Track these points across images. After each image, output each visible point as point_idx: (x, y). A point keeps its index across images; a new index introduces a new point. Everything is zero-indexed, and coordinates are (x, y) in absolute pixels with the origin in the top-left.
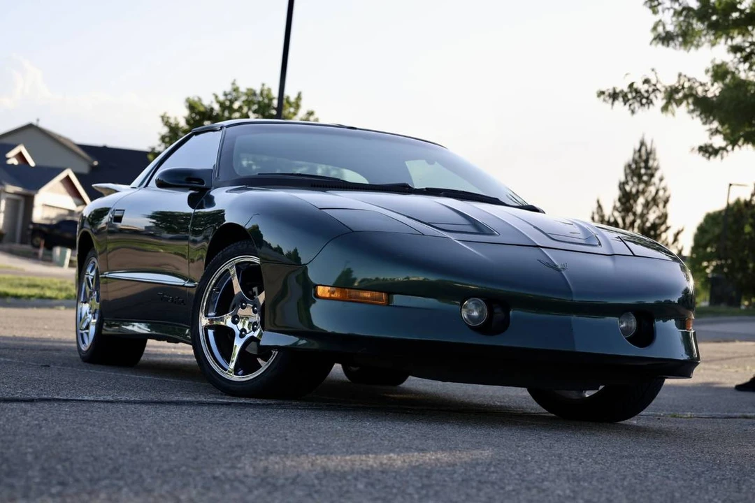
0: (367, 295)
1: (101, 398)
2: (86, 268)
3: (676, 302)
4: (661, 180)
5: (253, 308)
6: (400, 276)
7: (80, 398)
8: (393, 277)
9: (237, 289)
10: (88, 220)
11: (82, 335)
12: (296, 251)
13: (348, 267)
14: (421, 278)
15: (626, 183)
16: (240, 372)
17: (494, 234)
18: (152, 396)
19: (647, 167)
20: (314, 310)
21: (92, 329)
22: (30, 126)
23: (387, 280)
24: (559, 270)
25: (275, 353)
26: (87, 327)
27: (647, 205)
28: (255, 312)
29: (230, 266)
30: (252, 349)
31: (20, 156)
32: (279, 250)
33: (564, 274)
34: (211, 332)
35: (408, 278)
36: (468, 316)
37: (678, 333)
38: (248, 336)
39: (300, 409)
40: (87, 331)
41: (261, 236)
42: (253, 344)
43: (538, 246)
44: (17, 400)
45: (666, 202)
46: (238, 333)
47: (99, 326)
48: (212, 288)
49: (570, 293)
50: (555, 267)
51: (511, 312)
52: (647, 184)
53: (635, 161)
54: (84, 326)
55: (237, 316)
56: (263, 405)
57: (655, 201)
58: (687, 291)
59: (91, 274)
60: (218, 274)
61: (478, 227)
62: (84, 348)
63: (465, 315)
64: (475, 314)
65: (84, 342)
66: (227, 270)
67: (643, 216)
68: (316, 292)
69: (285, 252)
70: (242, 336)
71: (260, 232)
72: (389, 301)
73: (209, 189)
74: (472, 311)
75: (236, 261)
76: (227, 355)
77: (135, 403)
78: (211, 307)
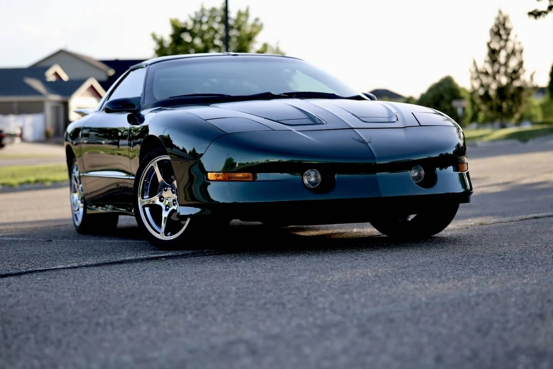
0: (240, 175)
1: (69, 266)
2: (73, 170)
3: (452, 153)
4: (516, 36)
5: (172, 190)
6: (262, 159)
7: (54, 267)
8: (257, 161)
9: (160, 178)
10: (70, 135)
11: (76, 215)
12: (194, 149)
13: (228, 157)
14: (277, 160)
15: (491, 42)
16: (169, 234)
17: (322, 124)
18: (106, 259)
19: (505, 29)
20: (209, 189)
21: (81, 210)
22: (61, 52)
23: (253, 163)
24: (366, 144)
25: (189, 220)
26: (78, 210)
27: (508, 57)
28: (173, 193)
29: (154, 164)
30: (174, 217)
31: (56, 74)
32: (184, 150)
33: (370, 146)
34: (147, 209)
35: (268, 160)
36: (309, 182)
37: (456, 175)
38: (170, 209)
39: (206, 255)
40: (78, 212)
41: (172, 141)
42: (175, 214)
43: (353, 128)
44: (11, 275)
45: (521, 51)
46: (164, 208)
47: (85, 208)
48: (144, 179)
49: (374, 158)
50: (364, 142)
51: (336, 176)
52: (506, 40)
53: (497, 26)
54: (76, 209)
55: (162, 197)
56: (183, 255)
57: (513, 52)
58: (458, 145)
59: (76, 173)
60: (147, 170)
61: (313, 120)
62: (78, 224)
63: (306, 181)
64: (313, 179)
65: (77, 220)
66: (152, 167)
67: (506, 65)
68: (207, 176)
69: (188, 152)
70: (167, 210)
71: (170, 139)
72: (255, 177)
73: (139, 110)
74: (311, 178)
75: (157, 160)
76: (159, 224)
77: (91, 266)
78: (145, 192)
